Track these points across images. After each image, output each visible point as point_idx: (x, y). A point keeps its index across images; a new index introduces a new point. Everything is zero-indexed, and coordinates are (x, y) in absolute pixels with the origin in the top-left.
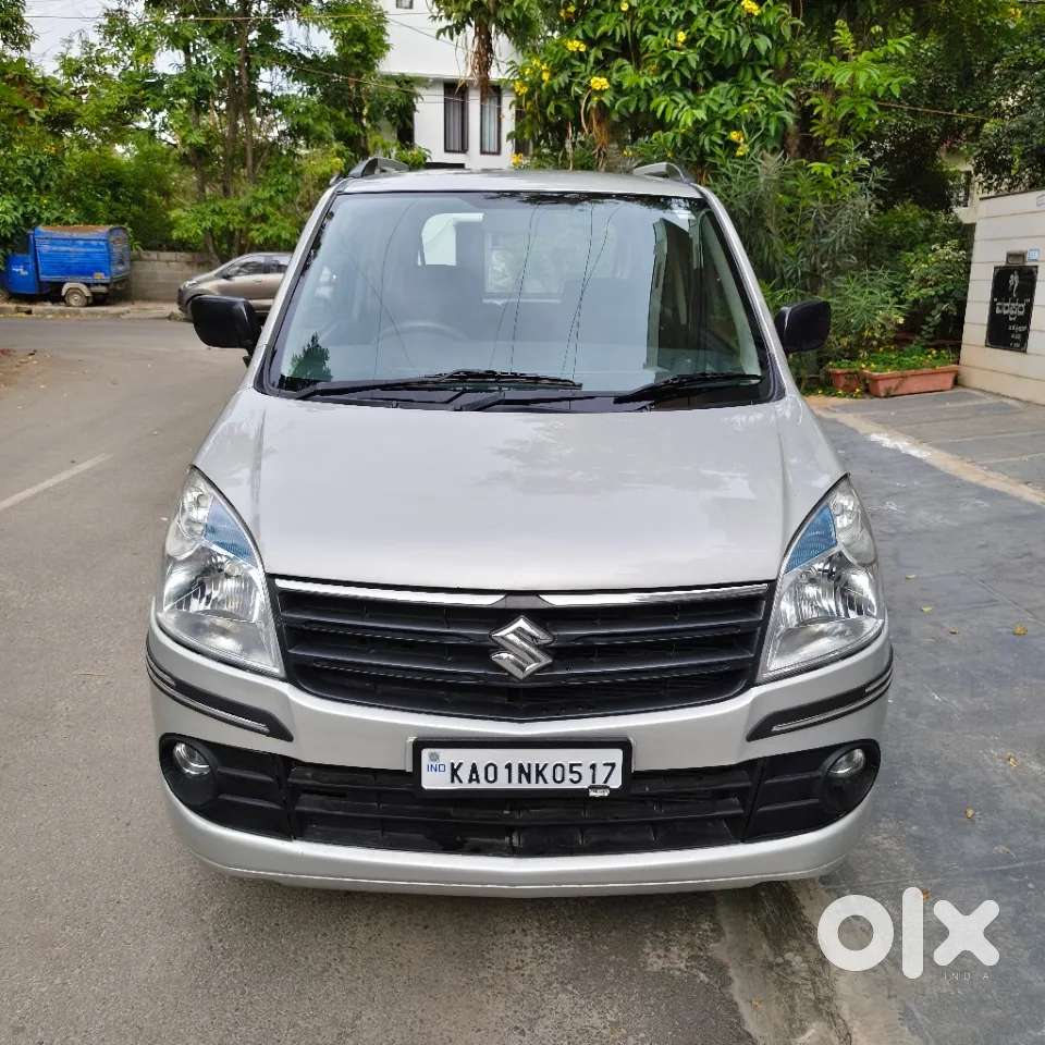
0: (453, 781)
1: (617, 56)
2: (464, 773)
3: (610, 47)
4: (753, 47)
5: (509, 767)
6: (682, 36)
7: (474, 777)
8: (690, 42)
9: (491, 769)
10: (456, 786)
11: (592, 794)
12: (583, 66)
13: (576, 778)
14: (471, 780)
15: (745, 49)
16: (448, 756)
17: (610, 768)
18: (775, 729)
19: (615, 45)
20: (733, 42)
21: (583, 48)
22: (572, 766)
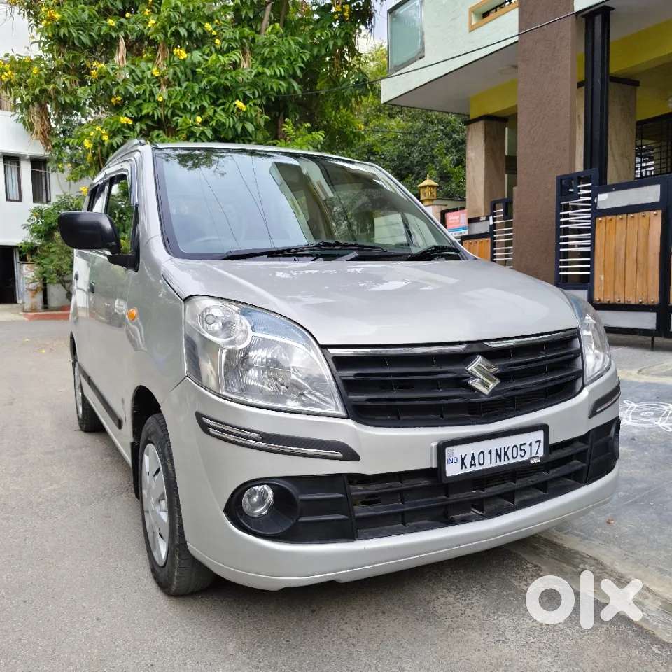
0: (462, 468)
1: (154, 128)
2: (468, 461)
3: (150, 123)
4: (244, 129)
5: (490, 452)
6: (199, 119)
7: (473, 463)
8: (205, 123)
9: (482, 455)
10: (464, 471)
11: (532, 462)
12: (132, 133)
13: (522, 453)
14: (472, 465)
15: (239, 129)
16: (459, 451)
17: (538, 444)
18: (598, 411)
19: (153, 122)
20: (231, 126)
21: (130, 122)
22: (521, 445)
